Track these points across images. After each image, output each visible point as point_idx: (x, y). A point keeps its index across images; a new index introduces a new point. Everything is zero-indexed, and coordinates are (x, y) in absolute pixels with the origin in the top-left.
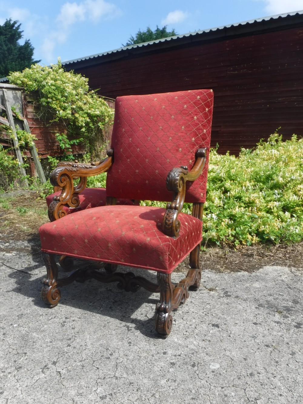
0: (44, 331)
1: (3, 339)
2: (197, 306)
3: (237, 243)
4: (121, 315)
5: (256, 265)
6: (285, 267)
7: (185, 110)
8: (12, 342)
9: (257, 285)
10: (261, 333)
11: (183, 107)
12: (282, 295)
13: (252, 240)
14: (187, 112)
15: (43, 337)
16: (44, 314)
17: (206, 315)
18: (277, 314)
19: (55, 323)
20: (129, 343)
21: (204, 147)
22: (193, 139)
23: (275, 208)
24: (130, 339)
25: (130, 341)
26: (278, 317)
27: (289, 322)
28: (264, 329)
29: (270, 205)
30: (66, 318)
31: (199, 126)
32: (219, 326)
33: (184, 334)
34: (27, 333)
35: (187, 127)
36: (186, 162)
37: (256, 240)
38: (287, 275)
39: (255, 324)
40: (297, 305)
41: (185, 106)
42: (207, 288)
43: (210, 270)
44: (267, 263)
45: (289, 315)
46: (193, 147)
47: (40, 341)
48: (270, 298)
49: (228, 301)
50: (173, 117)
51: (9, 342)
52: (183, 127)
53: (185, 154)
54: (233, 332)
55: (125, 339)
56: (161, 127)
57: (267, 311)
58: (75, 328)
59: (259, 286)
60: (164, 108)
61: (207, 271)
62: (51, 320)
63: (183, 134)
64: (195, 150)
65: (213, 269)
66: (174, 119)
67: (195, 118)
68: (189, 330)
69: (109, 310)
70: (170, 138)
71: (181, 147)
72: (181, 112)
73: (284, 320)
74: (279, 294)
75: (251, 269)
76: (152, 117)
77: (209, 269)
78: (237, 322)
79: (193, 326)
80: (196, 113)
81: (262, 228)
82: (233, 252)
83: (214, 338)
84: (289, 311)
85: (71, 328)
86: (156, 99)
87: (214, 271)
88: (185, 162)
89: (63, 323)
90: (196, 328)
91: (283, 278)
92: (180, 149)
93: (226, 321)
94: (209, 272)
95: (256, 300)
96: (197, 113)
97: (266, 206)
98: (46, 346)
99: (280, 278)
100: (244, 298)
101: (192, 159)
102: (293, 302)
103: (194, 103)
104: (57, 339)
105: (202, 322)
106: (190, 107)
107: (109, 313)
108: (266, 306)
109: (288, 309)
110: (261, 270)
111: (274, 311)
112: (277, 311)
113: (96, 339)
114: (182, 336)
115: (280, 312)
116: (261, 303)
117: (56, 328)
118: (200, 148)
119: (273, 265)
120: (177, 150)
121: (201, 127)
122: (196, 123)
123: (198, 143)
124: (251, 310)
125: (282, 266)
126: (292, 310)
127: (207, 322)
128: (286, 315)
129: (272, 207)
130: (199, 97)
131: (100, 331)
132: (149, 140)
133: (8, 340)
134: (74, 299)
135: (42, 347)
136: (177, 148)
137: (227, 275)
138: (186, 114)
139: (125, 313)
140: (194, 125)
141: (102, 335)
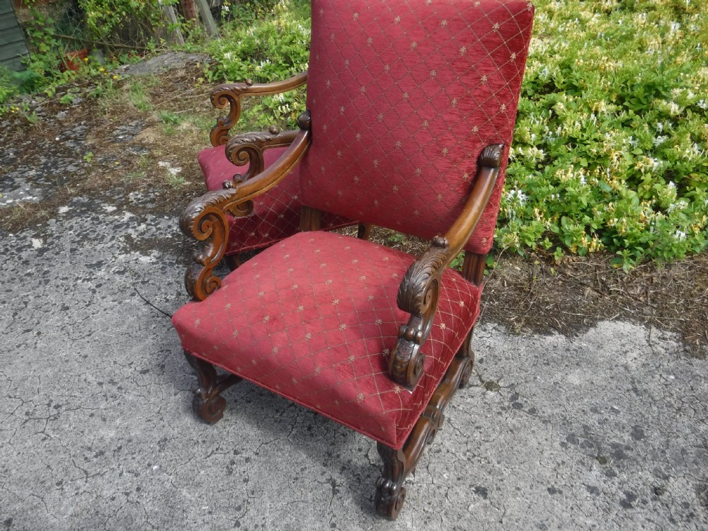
0: (198, 485)
1: (137, 502)
2: (458, 433)
3: (558, 255)
4: (325, 449)
5: (584, 317)
6: (639, 327)
7: (461, 60)
8: (151, 508)
9: (575, 378)
10: (557, 517)
11: (458, 52)
12: (617, 412)
13: (589, 246)
14: (465, 65)
15: (199, 499)
16: (200, 440)
17: (469, 459)
18: (596, 466)
19: (217, 464)
20: (331, 527)
21: (497, 142)
22: (475, 129)
23: (649, 175)
24: (335, 516)
25: (334, 520)
26: (596, 473)
27: (614, 490)
28: (564, 508)
29: (641, 165)
30: (236, 453)
31: (491, 99)
32: (486, 494)
33: (424, 510)
34: (174, 489)
35: (465, 100)
36: (457, 177)
37: (597, 246)
38: (638, 352)
39: (552, 491)
40: (638, 442)
41: (463, 50)
42: (483, 382)
43: (496, 325)
44: (607, 313)
45: (617, 471)
46: (474, 147)
47: (194, 509)
48: (593, 420)
49: (514, 421)
50: (433, 73)
51: (146, 508)
52: (454, 101)
53: (455, 161)
54: (508, 512)
55: (326, 515)
56: (406, 95)
57: (580, 455)
58: (248, 480)
59: (577, 382)
60: (415, 49)
61: (490, 326)
62: (211, 458)
63: (454, 117)
64: (476, 153)
65: (502, 321)
66: (436, 79)
67: (484, 78)
68: (435, 501)
69: (306, 435)
70: (426, 123)
71: (447, 147)
72: (453, 64)
73: (605, 482)
74: (612, 408)
75: (573, 328)
76: (387, 67)
77: (495, 322)
78: (521, 484)
79: (442, 491)
80: (485, 68)
81: (613, 222)
82: (548, 275)
83: (473, 525)
84: (620, 459)
85: (242, 480)
86: (398, 19)
87: (503, 329)
88: (453, 177)
89: (230, 466)
90: (446, 495)
91: (628, 359)
92: (445, 151)
93: (502, 480)
94: (494, 331)
95: (566, 422)
96: (488, 68)
97: (632, 166)
98: (202, 522)
99: (622, 361)
100: (546, 415)
101: (468, 171)
102: (632, 434)
103: (484, 42)
104: (220, 506)
105: (459, 479)
106: (475, 53)
107: (306, 443)
108: (581, 440)
109: (619, 454)
110: (592, 330)
111: (592, 456)
112: (597, 458)
113: (280, 512)
114: (420, 514)
115: (603, 461)
116: (573, 431)
117: (219, 478)
118: (491, 145)
119: (617, 319)
120: (439, 152)
121: (496, 100)
122: (484, 92)
123: (485, 136)
124: (552, 452)
125: (633, 324)
126: (625, 457)
127: (469, 482)
128: (613, 468)
129: (643, 170)
130: (496, 26)
131: (288, 490)
132: (380, 121)
133: (144, 503)
134: (249, 402)
135: (196, 525)
136: (438, 148)
137: (526, 342)
138: (462, 69)
139: (333, 444)
140: (479, 96)
141: (290, 501)
